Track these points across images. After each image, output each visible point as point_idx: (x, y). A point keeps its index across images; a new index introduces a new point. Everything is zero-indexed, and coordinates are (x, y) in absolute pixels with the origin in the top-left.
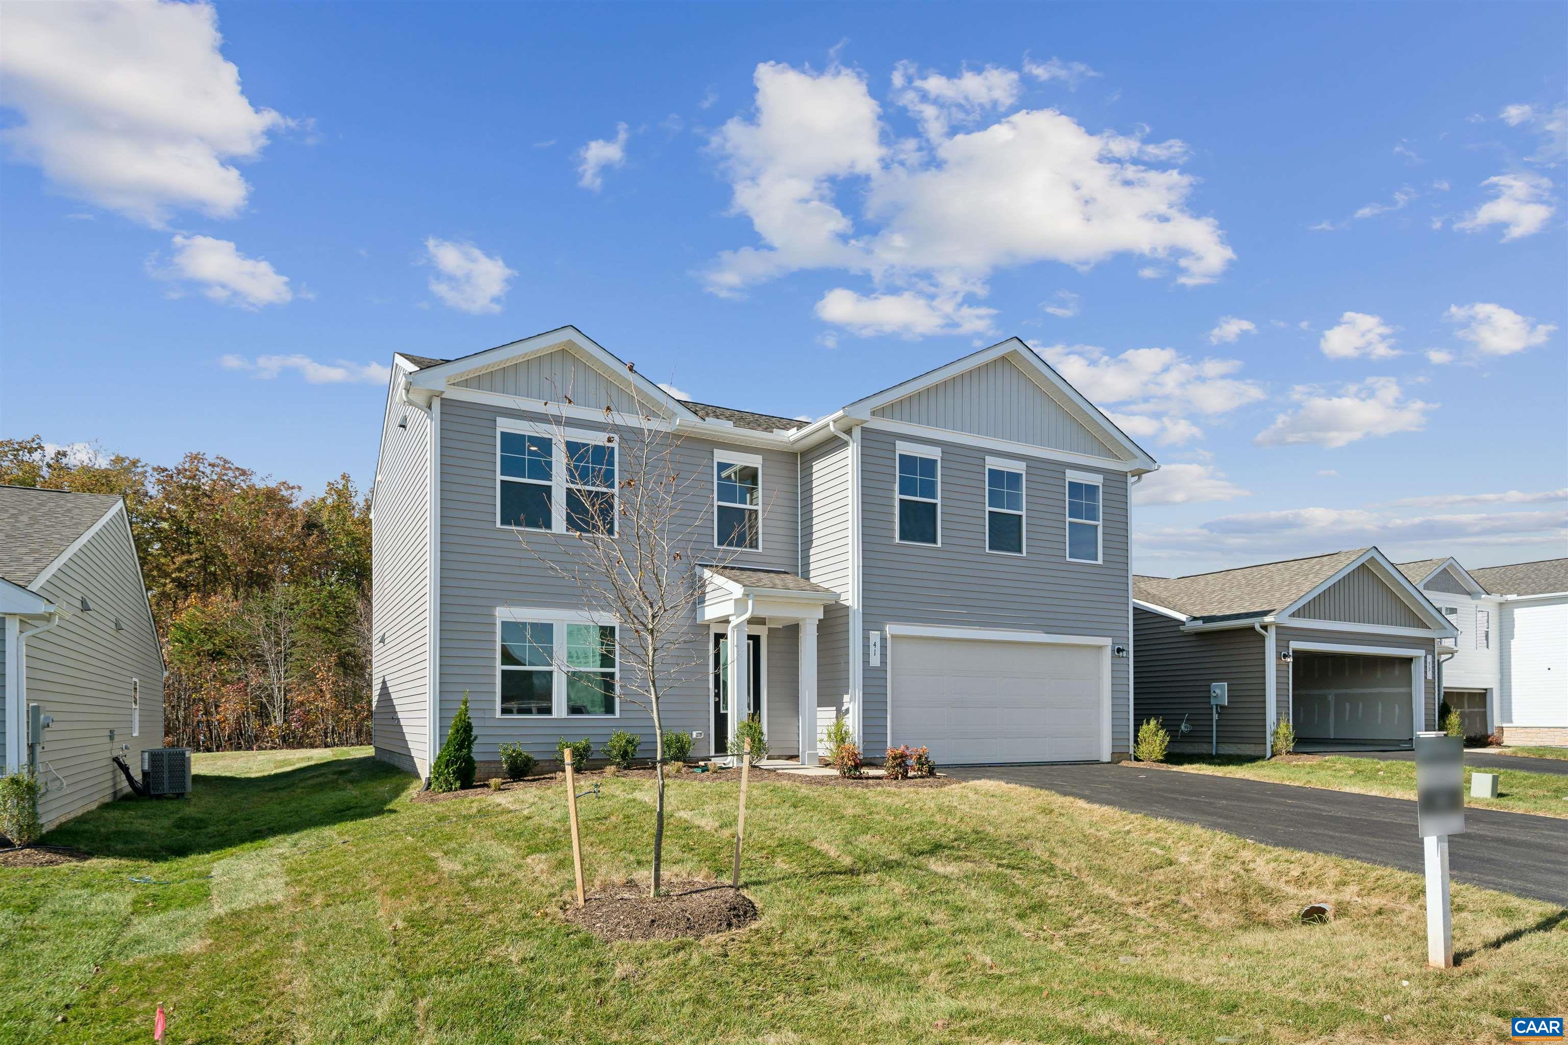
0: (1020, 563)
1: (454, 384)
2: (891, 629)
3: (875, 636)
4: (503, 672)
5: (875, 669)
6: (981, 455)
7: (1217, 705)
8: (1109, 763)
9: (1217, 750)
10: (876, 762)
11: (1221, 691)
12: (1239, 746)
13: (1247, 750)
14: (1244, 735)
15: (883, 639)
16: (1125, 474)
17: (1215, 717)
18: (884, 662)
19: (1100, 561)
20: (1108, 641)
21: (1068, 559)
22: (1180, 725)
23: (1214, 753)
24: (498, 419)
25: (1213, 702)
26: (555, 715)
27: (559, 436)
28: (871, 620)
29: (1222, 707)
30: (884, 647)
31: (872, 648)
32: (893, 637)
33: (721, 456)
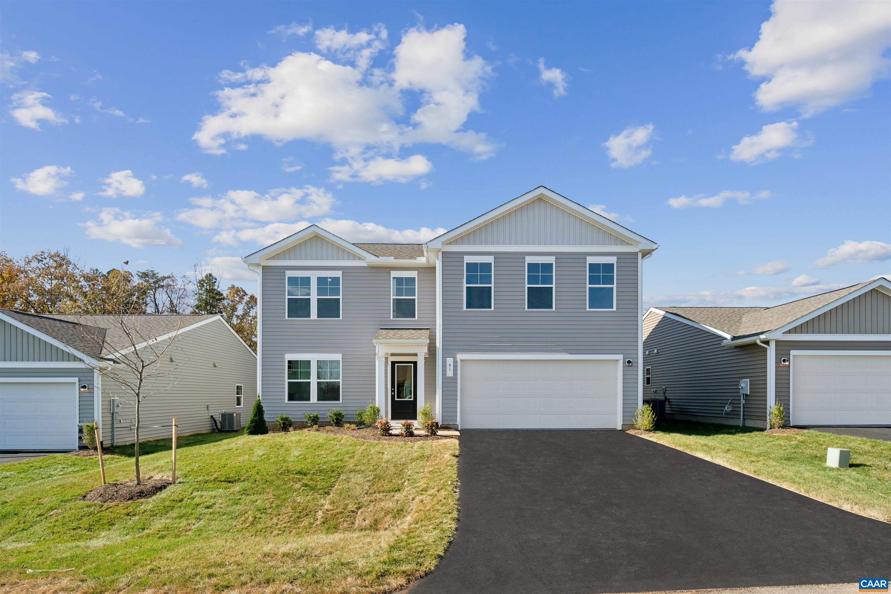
0: (551, 315)
1: (268, 259)
2: (460, 356)
3: (450, 361)
4: (289, 382)
5: (450, 378)
6: (522, 256)
7: (743, 394)
8: (620, 430)
9: (744, 423)
10: (450, 426)
11: (745, 385)
12: (756, 421)
13: (758, 424)
14: (757, 414)
15: (455, 362)
16: (636, 254)
17: (743, 402)
18: (455, 374)
19: (615, 309)
20: (620, 357)
21: (588, 309)
22: (724, 407)
23: (741, 425)
24: (286, 271)
25: (741, 392)
26: (311, 402)
27: (314, 276)
28: (447, 352)
29: (746, 395)
30: (455, 366)
31: (448, 367)
32: (461, 360)
33: (395, 274)
